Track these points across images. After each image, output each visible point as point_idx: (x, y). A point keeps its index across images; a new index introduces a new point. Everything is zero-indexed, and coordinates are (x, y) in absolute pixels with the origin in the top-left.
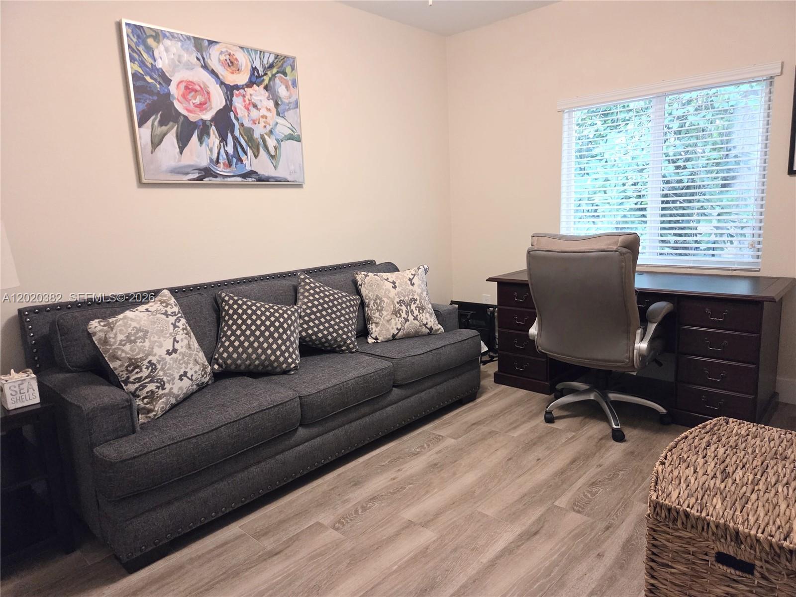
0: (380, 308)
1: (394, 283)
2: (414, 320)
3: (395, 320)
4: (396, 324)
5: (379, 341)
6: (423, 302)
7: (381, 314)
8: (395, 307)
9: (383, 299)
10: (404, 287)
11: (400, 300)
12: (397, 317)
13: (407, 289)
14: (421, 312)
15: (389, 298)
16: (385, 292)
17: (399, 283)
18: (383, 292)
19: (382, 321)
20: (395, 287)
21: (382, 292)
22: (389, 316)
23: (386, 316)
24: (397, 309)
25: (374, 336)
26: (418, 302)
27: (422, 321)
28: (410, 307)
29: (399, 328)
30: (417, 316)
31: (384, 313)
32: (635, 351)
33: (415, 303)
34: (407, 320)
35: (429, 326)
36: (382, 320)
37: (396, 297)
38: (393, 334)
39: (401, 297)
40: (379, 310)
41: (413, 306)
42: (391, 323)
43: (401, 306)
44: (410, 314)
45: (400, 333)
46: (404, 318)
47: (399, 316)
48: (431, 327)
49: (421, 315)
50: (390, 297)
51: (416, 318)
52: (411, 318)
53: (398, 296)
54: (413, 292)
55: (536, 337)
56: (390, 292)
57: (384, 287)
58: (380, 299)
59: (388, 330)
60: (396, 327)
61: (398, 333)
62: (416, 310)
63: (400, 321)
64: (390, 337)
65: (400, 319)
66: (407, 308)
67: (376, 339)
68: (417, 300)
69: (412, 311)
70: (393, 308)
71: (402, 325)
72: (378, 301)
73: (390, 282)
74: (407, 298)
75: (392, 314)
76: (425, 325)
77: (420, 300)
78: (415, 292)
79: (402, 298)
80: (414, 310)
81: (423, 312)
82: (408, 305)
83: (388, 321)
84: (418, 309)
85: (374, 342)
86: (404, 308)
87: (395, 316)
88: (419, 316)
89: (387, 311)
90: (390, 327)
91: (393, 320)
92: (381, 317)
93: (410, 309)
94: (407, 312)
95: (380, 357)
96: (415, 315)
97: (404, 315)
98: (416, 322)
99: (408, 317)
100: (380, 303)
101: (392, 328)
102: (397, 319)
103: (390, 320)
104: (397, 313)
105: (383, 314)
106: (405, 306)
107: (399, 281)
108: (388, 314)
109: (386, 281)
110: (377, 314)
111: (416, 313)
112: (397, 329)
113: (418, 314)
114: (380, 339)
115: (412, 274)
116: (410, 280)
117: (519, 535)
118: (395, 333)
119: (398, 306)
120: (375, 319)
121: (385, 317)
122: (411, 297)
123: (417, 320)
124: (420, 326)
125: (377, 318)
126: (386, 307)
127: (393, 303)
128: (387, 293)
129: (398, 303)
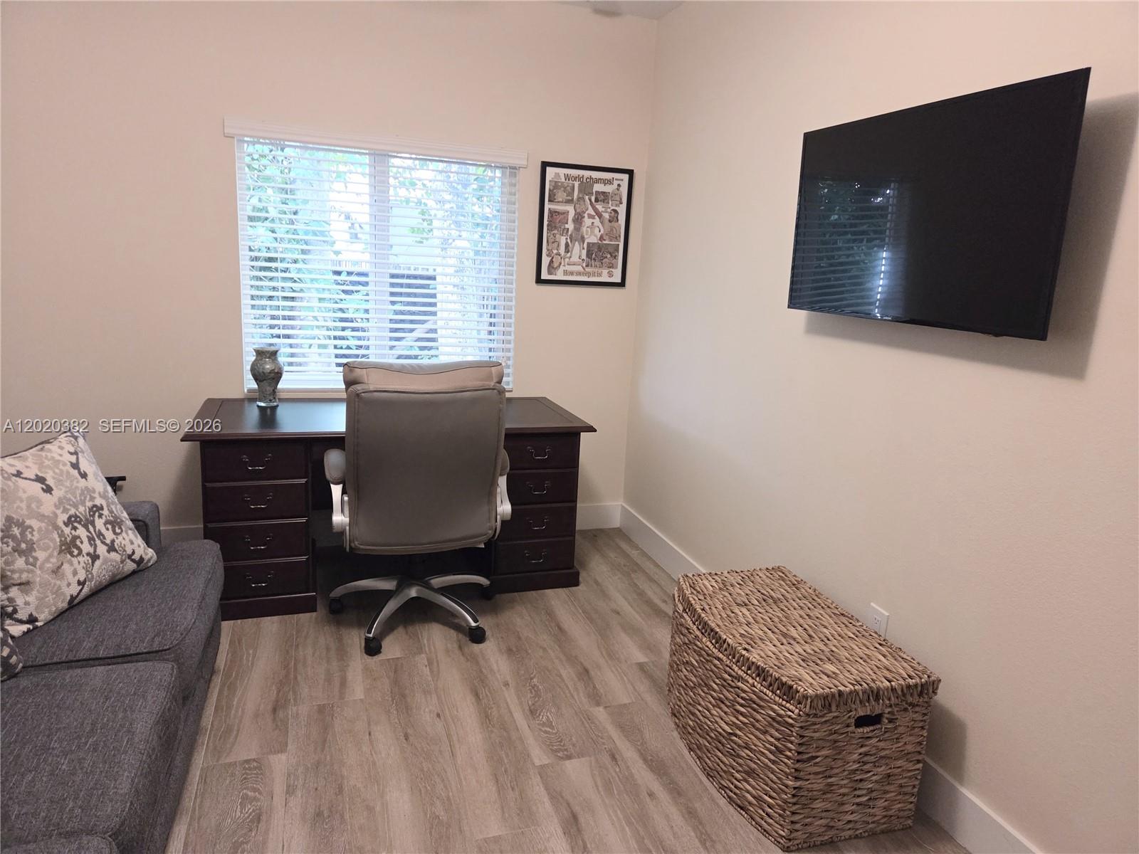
0: (23, 546)
1: (40, 480)
2: (109, 551)
3: (71, 564)
4: (75, 573)
5: (39, 624)
6: (114, 509)
7: (31, 560)
8: (61, 535)
9: (28, 522)
10: (68, 484)
11: (70, 517)
12: (73, 556)
13: (77, 487)
14: (118, 531)
15: (41, 517)
16: (29, 507)
17: (54, 478)
18: (24, 505)
19: (38, 576)
20: (48, 490)
21: (19, 507)
22: (54, 560)
23: (47, 560)
24: (68, 539)
25: (22, 615)
26: (105, 512)
27: (125, 551)
28: (94, 527)
29: (82, 579)
30: (113, 541)
31: (40, 555)
32: (498, 517)
33: (100, 516)
34: (95, 557)
35: (136, 557)
36: (38, 572)
37: (59, 512)
38: (72, 596)
39: (69, 510)
40: (21, 553)
41: (99, 523)
42: (63, 575)
43: (75, 528)
44: (98, 542)
45: (86, 590)
46: (88, 554)
47: (76, 552)
48: (141, 557)
49: (120, 538)
50: (43, 516)
51: (111, 548)
52: (102, 549)
53: (62, 509)
54: (89, 491)
55: (348, 528)
56: (39, 502)
57: (21, 494)
58: (21, 524)
59: (58, 592)
60: (76, 578)
61: (81, 590)
62: (108, 529)
63: (82, 564)
64: (65, 605)
65: (80, 558)
66: (88, 530)
67: (32, 620)
68: (102, 508)
69: (100, 534)
70: (58, 540)
71: (87, 571)
72: (16, 531)
73: (30, 479)
74: (81, 509)
75: (60, 552)
76: (130, 557)
77: (108, 506)
78: (94, 491)
79: (72, 511)
80: (104, 531)
81: (122, 531)
82: (87, 524)
83: (57, 571)
84: (110, 527)
85: (29, 631)
86: (82, 532)
87: (69, 556)
88: (117, 542)
89: (45, 550)
90: (64, 583)
91: (66, 566)
92: (34, 565)
93: (95, 531)
94: (91, 539)
95: (120, 660)
96: (108, 541)
97: (86, 548)
98: (113, 554)
99: (95, 551)
100: (23, 534)
101: (69, 585)
102: (75, 560)
103: (59, 567)
104: (69, 547)
105: (36, 559)
106: (83, 526)
107: (51, 473)
108: (51, 556)
109: (17, 479)
110: (20, 562)
111: (109, 536)
112: (79, 583)
113: (114, 536)
114: (43, 617)
115: (71, 454)
116: (75, 466)
117: (565, 833)
118: (75, 594)
119: (67, 530)
120: (16, 576)
121: (43, 564)
122: (89, 504)
123: (115, 550)
124: (122, 562)
125: (21, 571)
126: (39, 540)
127: (56, 527)
128: (34, 506)
129: (66, 524)
